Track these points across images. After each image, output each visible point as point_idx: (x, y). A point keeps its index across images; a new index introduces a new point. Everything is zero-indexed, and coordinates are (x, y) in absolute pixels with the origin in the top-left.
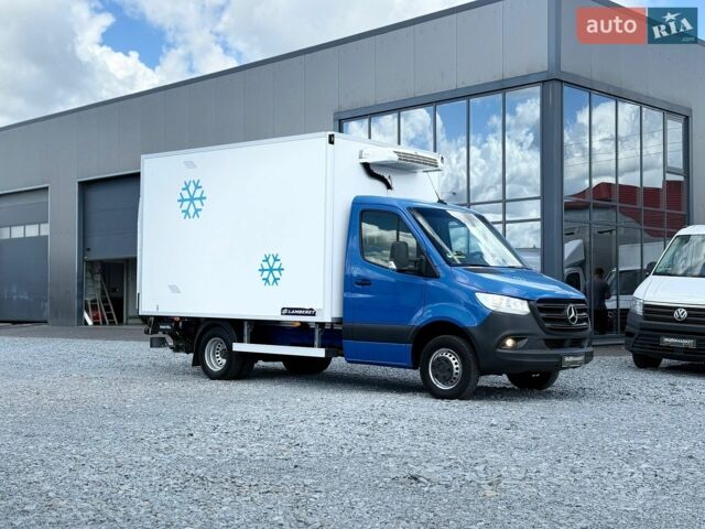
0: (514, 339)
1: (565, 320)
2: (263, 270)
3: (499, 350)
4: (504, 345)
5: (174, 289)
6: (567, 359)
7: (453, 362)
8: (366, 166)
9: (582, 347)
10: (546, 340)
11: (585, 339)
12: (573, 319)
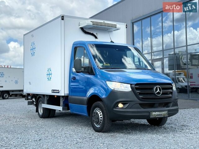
0: (122, 104)
1: (153, 94)
2: (47, 75)
3: (115, 109)
4: (118, 106)
5: (30, 83)
6: (154, 113)
7: (100, 114)
8: (82, 29)
9: (168, 107)
10: (140, 104)
11: (170, 103)
12: (159, 93)
